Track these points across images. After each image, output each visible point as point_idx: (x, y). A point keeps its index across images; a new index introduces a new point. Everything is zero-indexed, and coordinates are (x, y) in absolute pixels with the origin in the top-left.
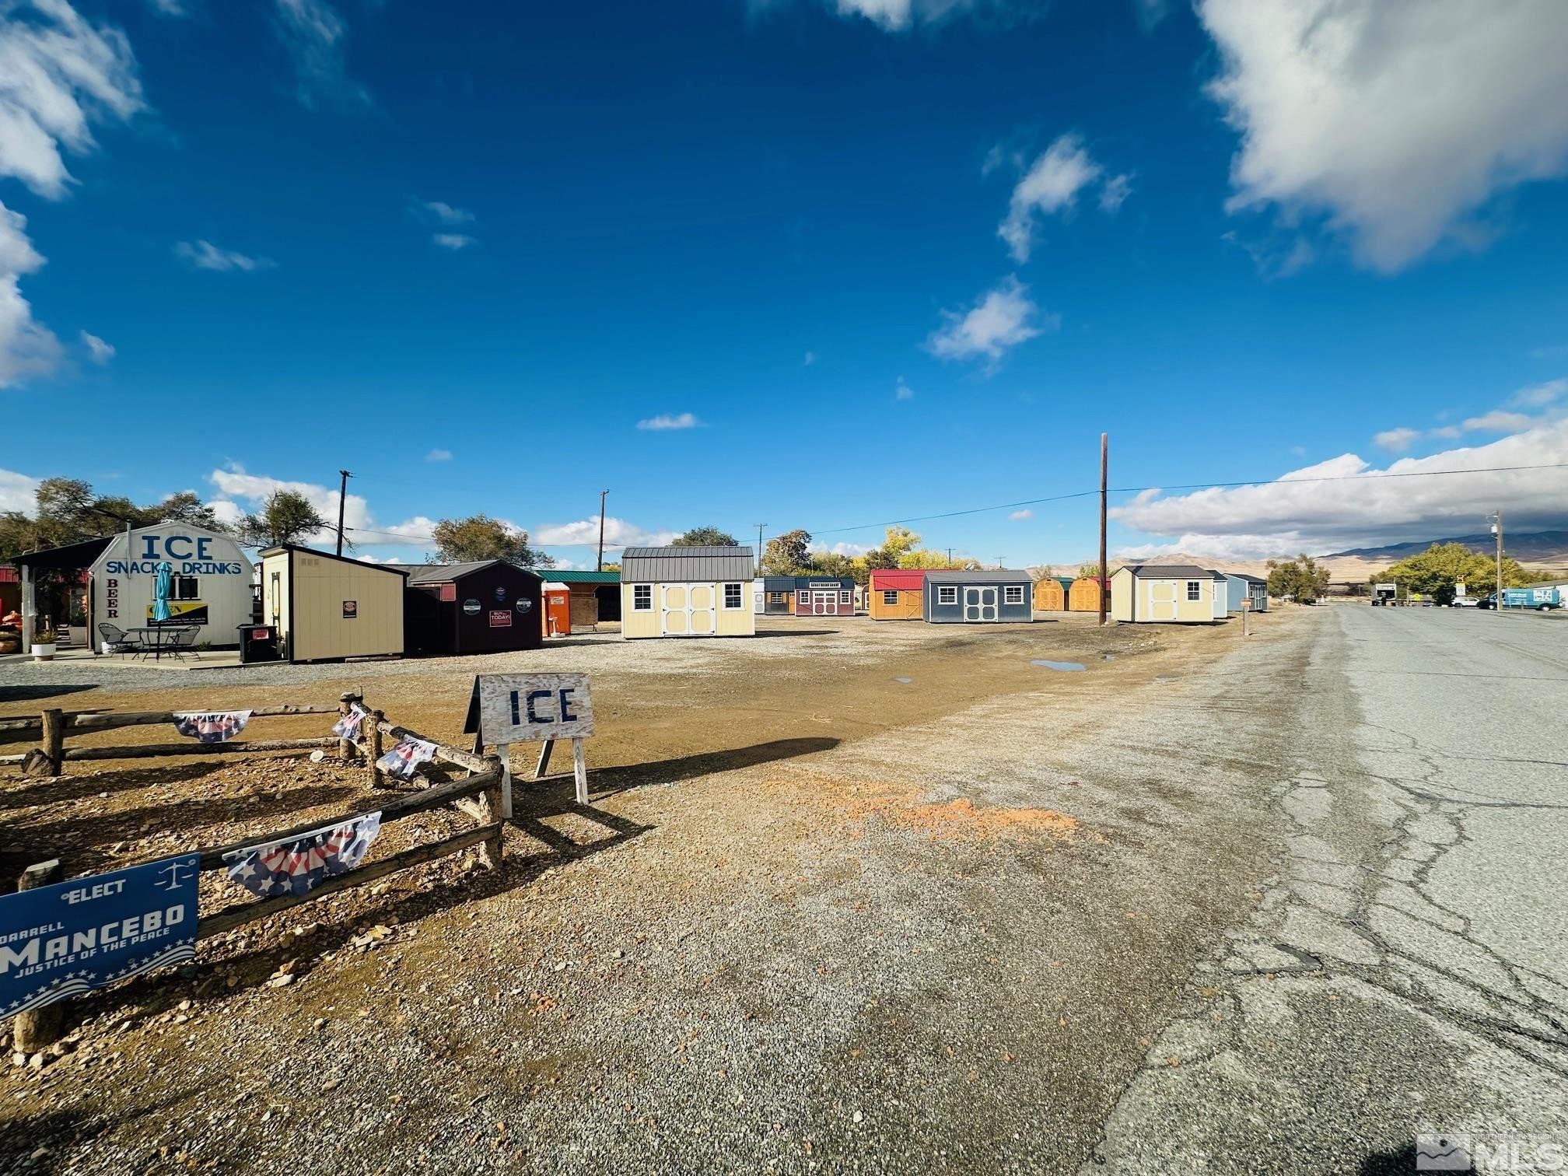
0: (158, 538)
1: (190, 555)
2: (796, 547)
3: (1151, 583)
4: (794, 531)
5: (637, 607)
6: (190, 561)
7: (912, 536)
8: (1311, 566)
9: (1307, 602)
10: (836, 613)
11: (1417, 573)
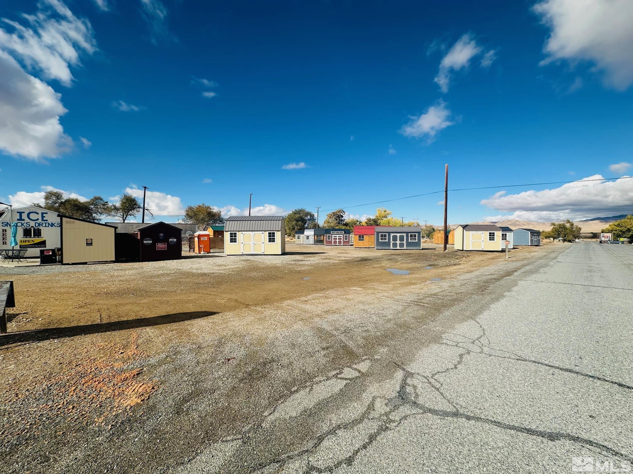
0: (24, 212)
1: (38, 219)
2: (338, 217)
3: (471, 233)
4: (338, 210)
5: (231, 242)
6: (38, 222)
7: (388, 212)
8: (572, 225)
9: (570, 241)
10: (342, 244)
11: (620, 228)
